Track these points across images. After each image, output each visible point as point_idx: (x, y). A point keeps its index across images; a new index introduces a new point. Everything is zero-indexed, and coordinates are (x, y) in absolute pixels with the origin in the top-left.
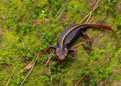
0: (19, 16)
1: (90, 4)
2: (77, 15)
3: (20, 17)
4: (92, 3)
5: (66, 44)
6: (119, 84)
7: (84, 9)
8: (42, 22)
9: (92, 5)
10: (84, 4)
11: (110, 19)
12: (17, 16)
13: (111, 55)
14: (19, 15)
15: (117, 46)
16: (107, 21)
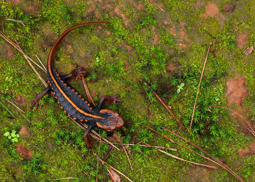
0: (6, 175)
1: (10, 54)
2: (24, 80)
3: (8, 174)
4: (9, 51)
5: (91, 108)
6: (182, 40)
7: (17, 66)
8: (28, 140)
9: (11, 51)
10: (8, 64)
11: (46, 28)
12: (5, 178)
13: (120, 42)
14: (4, 175)
15: (107, 28)
16: (47, 34)
